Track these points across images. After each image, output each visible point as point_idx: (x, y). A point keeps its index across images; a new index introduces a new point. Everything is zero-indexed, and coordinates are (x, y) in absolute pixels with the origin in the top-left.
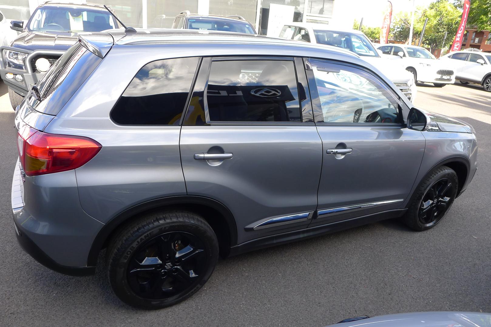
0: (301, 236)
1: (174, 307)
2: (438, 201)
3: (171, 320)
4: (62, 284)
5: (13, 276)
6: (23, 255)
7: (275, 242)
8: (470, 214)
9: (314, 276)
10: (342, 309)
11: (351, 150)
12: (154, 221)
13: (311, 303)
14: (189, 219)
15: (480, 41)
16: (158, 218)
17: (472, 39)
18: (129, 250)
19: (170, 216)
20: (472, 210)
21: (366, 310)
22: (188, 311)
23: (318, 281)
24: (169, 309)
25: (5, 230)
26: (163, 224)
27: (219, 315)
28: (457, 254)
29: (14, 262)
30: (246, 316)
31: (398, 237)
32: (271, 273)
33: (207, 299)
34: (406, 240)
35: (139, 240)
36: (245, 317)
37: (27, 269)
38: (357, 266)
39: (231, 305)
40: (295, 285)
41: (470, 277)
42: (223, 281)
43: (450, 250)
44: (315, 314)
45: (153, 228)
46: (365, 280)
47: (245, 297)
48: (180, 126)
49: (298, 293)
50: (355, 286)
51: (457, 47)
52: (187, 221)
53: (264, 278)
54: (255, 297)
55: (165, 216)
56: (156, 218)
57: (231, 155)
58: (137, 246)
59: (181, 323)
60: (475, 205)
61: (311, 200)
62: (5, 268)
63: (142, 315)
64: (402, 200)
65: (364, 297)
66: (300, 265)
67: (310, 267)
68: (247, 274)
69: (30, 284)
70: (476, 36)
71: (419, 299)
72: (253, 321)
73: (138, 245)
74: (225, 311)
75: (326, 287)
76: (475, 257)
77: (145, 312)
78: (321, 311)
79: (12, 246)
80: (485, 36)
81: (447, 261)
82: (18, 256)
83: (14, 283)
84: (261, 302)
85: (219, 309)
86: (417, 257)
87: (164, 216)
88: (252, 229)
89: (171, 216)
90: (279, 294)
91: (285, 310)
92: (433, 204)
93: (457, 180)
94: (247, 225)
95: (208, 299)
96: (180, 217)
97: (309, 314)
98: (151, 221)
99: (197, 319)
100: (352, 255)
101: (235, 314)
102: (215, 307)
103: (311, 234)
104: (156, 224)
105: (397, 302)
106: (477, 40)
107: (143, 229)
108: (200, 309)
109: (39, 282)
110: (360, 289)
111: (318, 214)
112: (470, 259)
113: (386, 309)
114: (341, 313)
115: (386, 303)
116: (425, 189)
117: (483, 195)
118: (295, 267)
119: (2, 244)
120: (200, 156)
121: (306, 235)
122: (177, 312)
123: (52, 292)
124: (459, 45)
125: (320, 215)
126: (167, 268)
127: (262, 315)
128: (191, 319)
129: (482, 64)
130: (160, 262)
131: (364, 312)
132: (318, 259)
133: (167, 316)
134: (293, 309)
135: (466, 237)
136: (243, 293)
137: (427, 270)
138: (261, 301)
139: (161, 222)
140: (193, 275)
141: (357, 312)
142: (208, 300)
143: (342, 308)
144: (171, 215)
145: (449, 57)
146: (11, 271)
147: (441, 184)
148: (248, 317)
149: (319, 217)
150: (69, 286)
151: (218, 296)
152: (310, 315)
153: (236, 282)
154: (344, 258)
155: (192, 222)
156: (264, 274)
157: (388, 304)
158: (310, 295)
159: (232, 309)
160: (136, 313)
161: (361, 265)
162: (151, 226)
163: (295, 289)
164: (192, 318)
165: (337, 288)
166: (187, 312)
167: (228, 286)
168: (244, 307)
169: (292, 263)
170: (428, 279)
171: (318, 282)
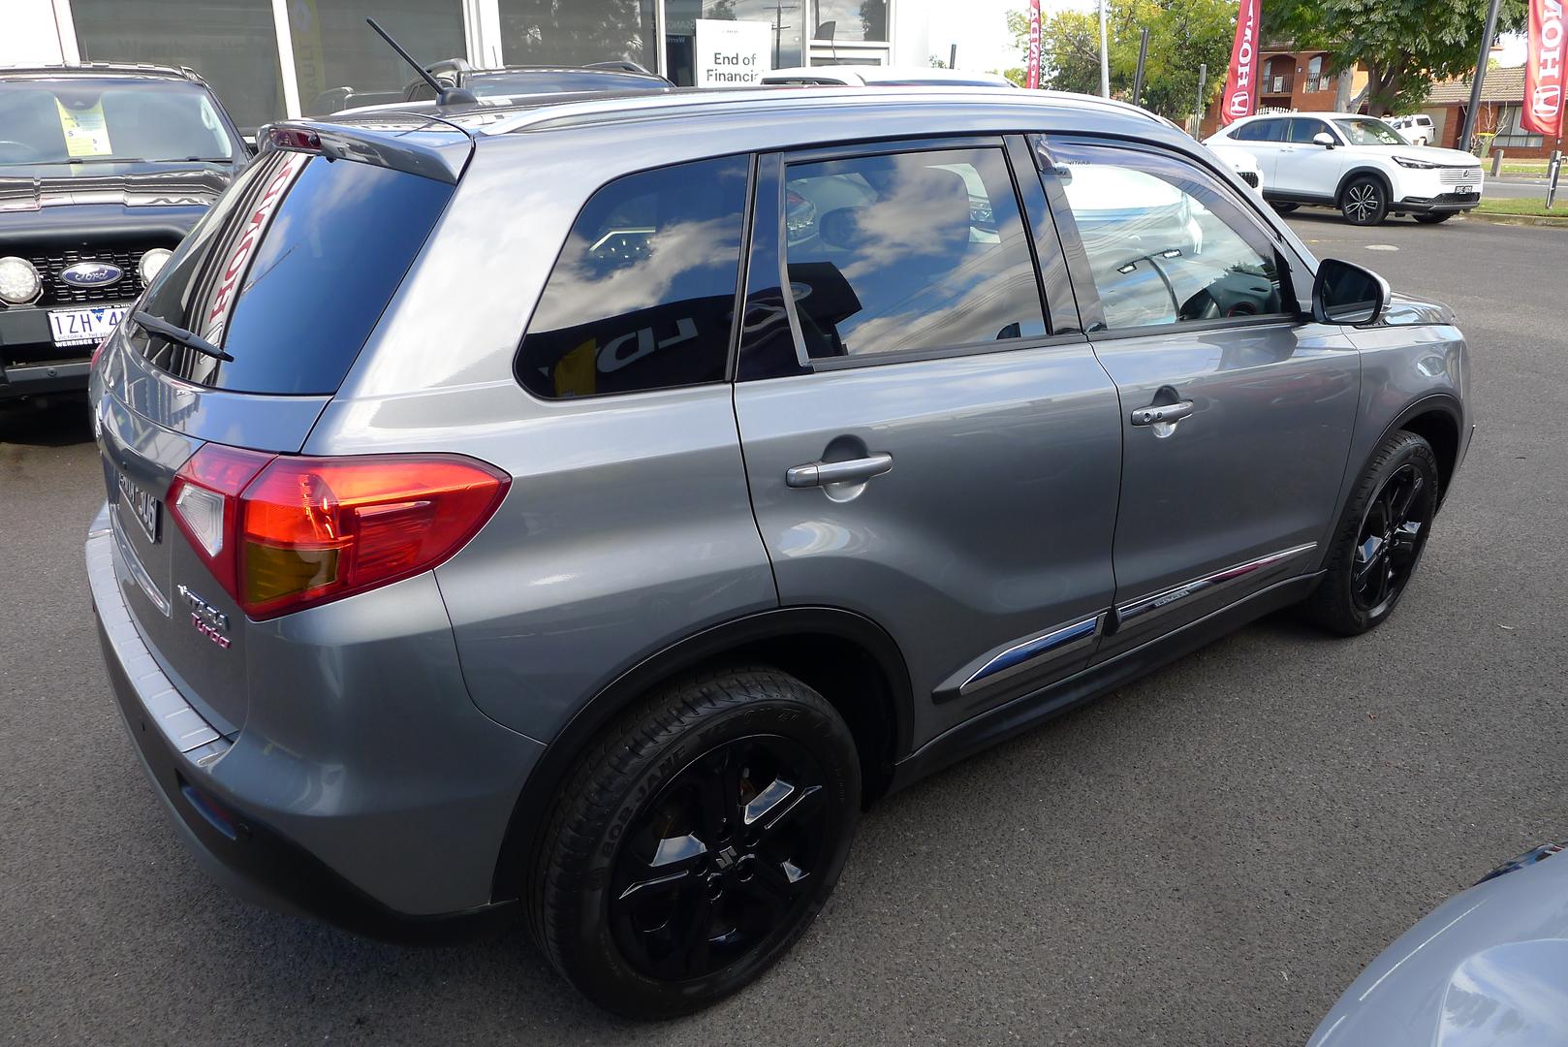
0: (1073, 696)
1: (746, 995)
2: (1394, 537)
3: (756, 1034)
4: (338, 996)
5: (148, 1004)
6: (155, 928)
7: (1006, 725)
8: (1465, 566)
9: (1122, 815)
10: (1246, 895)
11: (1190, 404)
12: (681, 712)
13: (1152, 896)
14: (778, 687)
15: (1288, 86)
16: (689, 699)
17: (1264, 83)
18: (615, 821)
19: (722, 689)
20: (1462, 553)
21: (1313, 885)
22: (795, 997)
23: (1141, 828)
24: (735, 1004)
25: (50, 855)
26: (709, 719)
27: (898, 987)
28: (1482, 682)
29: (131, 956)
30: (980, 972)
31: (1302, 661)
32: (995, 829)
33: (838, 947)
34: (1328, 666)
35: (643, 782)
36: (978, 977)
37: (190, 973)
38: (1230, 764)
39: (918, 949)
40: (1082, 852)
41: (1543, 737)
42: (862, 884)
43: (1459, 674)
44: (1178, 924)
45: (684, 735)
46: (1271, 800)
47: (951, 918)
48: (727, 382)
49: (1101, 876)
50: (1251, 820)
51: (1242, 104)
52: (775, 695)
53: (980, 849)
54: (979, 911)
55: (709, 690)
56: (684, 702)
57: (885, 459)
58: (638, 804)
59: (791, 1037)
60: (1465, 540)
61: (1096, 577)
62: (107, 982)
63: (655, 1040)
64: (1313, 545)
65: (1291, 848)
66: (1069, 792)
67: (1100, 793)
68: (924, 848)
69: (224, 1019)
70: (1274, 72)
71: (1440, 826)
72: (1007, 982)
73: (641, 802)
74: (909, 972)
75: (1173, 842)
76: (1531, 683)
77: (661, 1030)
78: (1192, 914)
79: (101, 905)
80: (1300, 70)
81: (1463, 704)
82: (138, 935)
83: (165, 1027)
84: (1004, 923)
85: (889, 970)
86: (1380, 710)
87: (704, 690)
88: (955, 693)
89: (729, 687)
90: (1048, 888)
91: (1087, 931)
92: (1382, 546)
93: (1434, 468)
94: (938, 685)
95: (841, 945)
96: (753, 687)
97: (1162, 927)
98: (671, 713)
99: (835, 1014)
100: (1200, 735)
101: (945, 977)
102: (873, 965)
103: (1097, 685)
104: (689, 719)
105: (1386, 845)
106: (1278, 83)
107: (651, 744)
108: (831, 983)
109: (252, 1007)
110: (1269, 828)
111: (1120, 620)
112: (1521, 690)
113: (1365, 869)
114: (1247, 907)
115: (1357, 852)
116: (1365, 505)
117: (1475, 510)
118: (1057, 798)
119: (61, 907)
120: (806, 472)
121: (1084, 691)
122: (764, 1008)
123: (313, 1028)
124: (1247, 97)
125: (1125, 619)
126: (723, 865)
127: (1026, 959)
128: (817, 1019)
129: (1329, 147)
130: (703, 848)
131: (1310, 891)
132: (1113, 764)
133: (737, 1026)
134: (1109, 925)
135: (1482, 631)
136: (939, 908)
137: (1425, 741)
138: (1003, 919)
139: (704, 710)
140: (793, 873)
141: (1292, 894)
142: (841, 950)
143: (1246, 892)
144: (724, 685)
145: (1232, 135)
146: (133, 989)
147: (1399, 483)
148: (988, 973)
149: (1124, 626)
150: (365, 996)
151: (868, 932)
152: (1164, 931)
153: (902, 878)
154: (1185, 747)
155: (789, 696)
156: (977, 838)
157: (1364, 856)
158: (1137, 874)
159: (927, 960)
160: (633, 1038)
161: (1241, 760)
162: (675, 729)
163: (1086, 864)
164: (820, 1016)
165: (1204, 838)
166: (794, 1000)
167: (883, 895)
168: (962, 947)
169: (1041, 789)
170: (1437, 765)
171: (1144, 830)
